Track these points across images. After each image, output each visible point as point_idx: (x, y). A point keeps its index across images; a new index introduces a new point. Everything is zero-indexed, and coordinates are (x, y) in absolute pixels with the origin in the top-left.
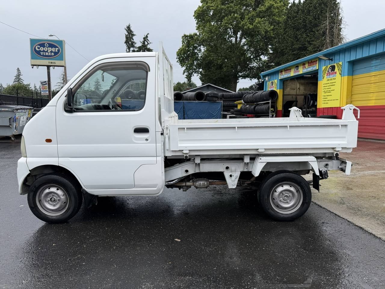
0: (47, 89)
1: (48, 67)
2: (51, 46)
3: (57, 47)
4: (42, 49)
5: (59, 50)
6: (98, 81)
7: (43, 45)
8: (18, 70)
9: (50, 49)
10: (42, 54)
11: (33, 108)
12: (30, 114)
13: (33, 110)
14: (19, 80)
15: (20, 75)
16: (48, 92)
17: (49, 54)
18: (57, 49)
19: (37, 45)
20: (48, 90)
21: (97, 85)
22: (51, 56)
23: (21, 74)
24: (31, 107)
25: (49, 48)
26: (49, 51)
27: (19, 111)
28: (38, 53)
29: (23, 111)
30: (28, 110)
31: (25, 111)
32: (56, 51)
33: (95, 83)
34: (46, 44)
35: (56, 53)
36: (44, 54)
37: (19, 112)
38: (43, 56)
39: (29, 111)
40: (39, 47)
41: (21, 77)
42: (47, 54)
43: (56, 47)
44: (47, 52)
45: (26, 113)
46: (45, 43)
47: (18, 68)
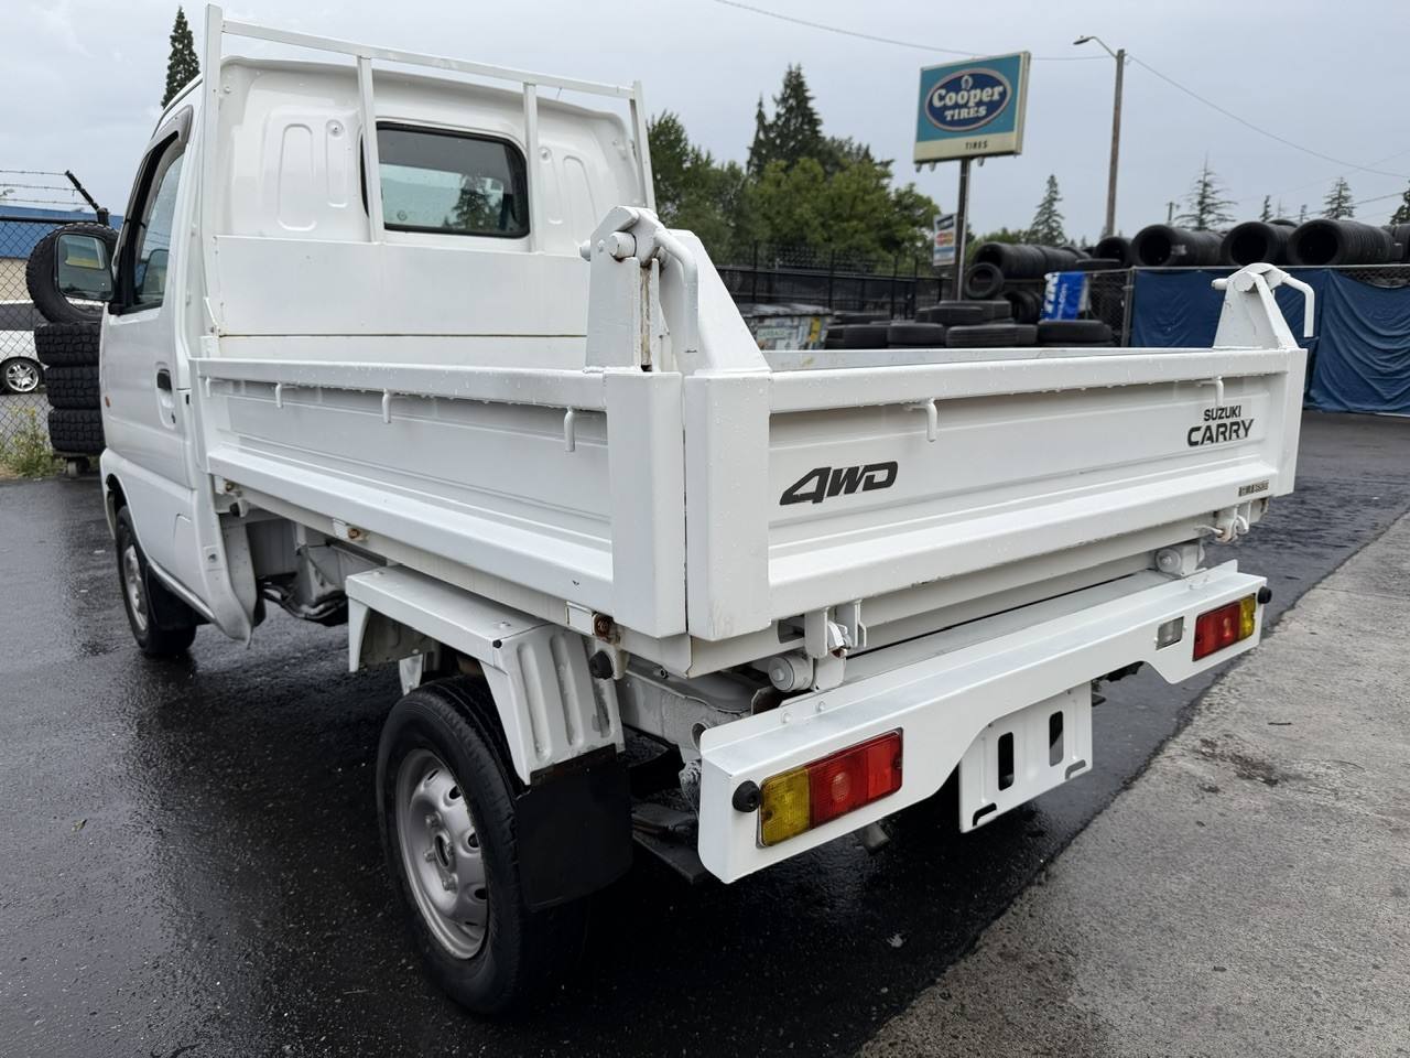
0: (951, 241)
1: (965, 160)
2: (982, 81)
3: (999, 83)
4: (951, 98)
5: (1003, 95)
6: (1344, 193)
7: (954, 86)
8: (1052, 182)
9: (977, 94)
10: (949, 118)
11: (827, 310)
12: (815, 332)
13: (829, 320)
14: (1050, 217)
15: (1055, 199)
16: (952, 255)
17: (972, 114)
18: (999, 89)
19: (938, 89)
20: (953, 244)
21: (1336, 209)
22: (977, 119)
23: (1059, 197)
24: (820, 309)
25: (973, 92)
26: (971, 104)
27: (767, 322)
28: (938, 114)
29: (788, 322)
30: (809, 320)
31: (796, 323)
32: (996, 97)
33: (1330, 203)
34: (966, 77)
35: (992, 106)
36: (956, 117)
37: (769, 327)
38: (953, 123)
39: (812, 324)
40: (943, 92)
41: (1057, 206)
42: (964, 114)
43: (993, 82)
44: (965, 105)
45: (801, 328)
46: (961, 78)
47: (1052, 177)
